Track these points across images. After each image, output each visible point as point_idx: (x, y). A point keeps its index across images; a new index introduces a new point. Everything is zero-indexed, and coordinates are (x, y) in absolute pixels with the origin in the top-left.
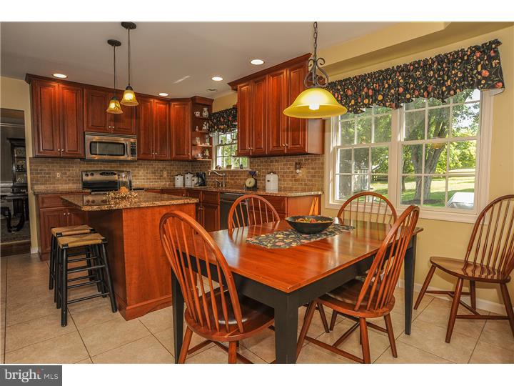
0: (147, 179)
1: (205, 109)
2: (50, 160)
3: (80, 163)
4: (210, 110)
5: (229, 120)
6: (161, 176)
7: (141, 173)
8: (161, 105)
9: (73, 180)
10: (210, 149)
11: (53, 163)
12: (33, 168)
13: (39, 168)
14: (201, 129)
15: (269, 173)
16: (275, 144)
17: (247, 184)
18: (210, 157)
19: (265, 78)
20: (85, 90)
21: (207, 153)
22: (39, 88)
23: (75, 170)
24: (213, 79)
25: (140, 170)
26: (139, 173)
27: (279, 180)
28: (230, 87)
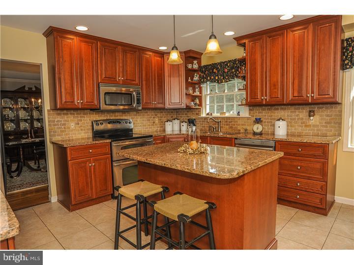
0: (143, 126)
1: (195, 62)
2: (65, 112)
3: (89, 113)
4: (199, 63)
5: (224, 72)
6: (154, 123)
7: (138, 120)
8: (158, 58)
9: (85, 130)
10: (200, 98)
11: (67, 114)
12: (51, 119)
13: (56, 120)
14: (192, 79)
15: (279, 120)
16: (296, 94)
17: (255, 130)
18: (200, 105)
19: (283, 34)
20: (98, 42)
21: (197, 101)
22: (60, 41)
23: (87, 120)
24: (225, 34)
25: (137, 118)
26: (137, 121)
27: (288, 126)
28: (236, 42)
